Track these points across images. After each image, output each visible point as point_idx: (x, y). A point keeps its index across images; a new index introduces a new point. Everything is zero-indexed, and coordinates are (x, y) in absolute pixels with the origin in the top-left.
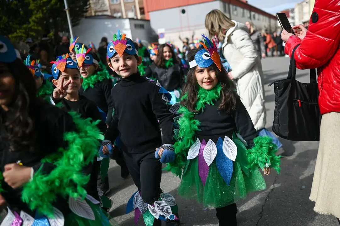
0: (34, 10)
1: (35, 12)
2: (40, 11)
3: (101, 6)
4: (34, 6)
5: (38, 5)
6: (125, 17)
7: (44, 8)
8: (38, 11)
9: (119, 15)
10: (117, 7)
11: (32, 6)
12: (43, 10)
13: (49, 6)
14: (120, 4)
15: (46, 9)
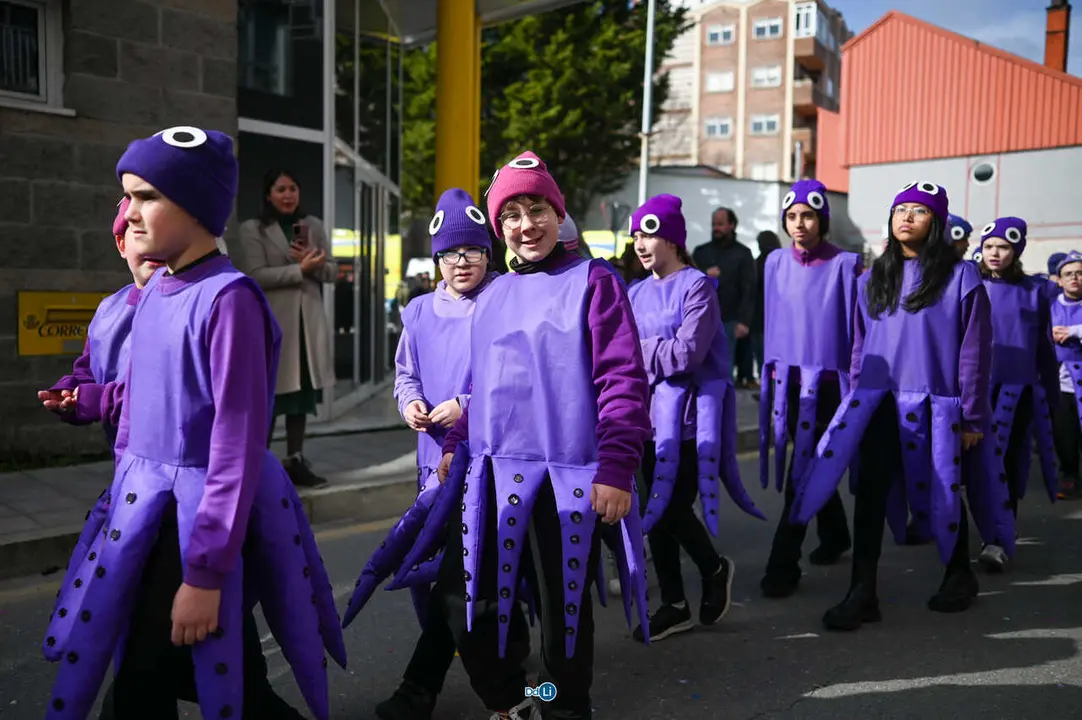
0: (517, 139)
1: (516, 145)
2: (531, 143)
3: (681, 142)
4: (520, 129)
5: (531, 124)
6: (739, 174)
7: (543, 136)
8: (522, 144)
9: (727, 170)
10: (724, 147)
11: (512, 131)
12: (537, 142)
13: (556, 132)
14: (733, 139)
15: (547, 139)
